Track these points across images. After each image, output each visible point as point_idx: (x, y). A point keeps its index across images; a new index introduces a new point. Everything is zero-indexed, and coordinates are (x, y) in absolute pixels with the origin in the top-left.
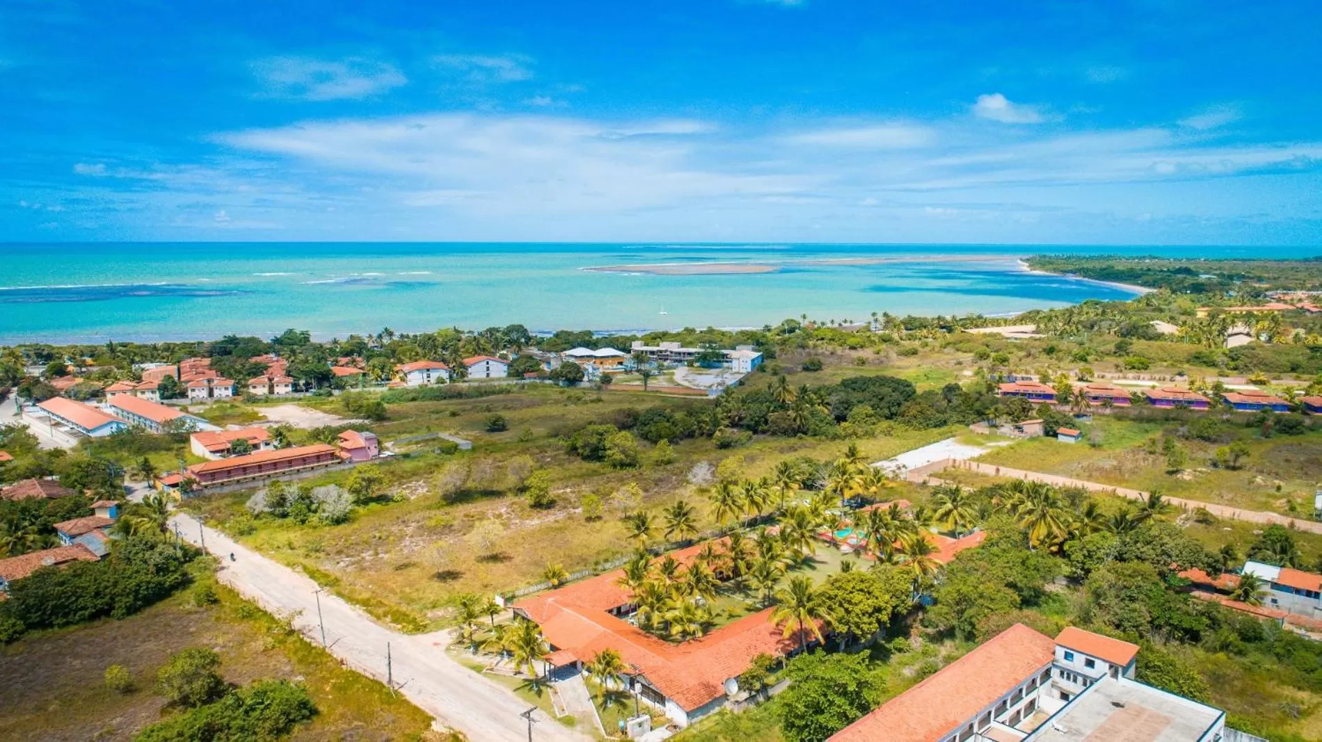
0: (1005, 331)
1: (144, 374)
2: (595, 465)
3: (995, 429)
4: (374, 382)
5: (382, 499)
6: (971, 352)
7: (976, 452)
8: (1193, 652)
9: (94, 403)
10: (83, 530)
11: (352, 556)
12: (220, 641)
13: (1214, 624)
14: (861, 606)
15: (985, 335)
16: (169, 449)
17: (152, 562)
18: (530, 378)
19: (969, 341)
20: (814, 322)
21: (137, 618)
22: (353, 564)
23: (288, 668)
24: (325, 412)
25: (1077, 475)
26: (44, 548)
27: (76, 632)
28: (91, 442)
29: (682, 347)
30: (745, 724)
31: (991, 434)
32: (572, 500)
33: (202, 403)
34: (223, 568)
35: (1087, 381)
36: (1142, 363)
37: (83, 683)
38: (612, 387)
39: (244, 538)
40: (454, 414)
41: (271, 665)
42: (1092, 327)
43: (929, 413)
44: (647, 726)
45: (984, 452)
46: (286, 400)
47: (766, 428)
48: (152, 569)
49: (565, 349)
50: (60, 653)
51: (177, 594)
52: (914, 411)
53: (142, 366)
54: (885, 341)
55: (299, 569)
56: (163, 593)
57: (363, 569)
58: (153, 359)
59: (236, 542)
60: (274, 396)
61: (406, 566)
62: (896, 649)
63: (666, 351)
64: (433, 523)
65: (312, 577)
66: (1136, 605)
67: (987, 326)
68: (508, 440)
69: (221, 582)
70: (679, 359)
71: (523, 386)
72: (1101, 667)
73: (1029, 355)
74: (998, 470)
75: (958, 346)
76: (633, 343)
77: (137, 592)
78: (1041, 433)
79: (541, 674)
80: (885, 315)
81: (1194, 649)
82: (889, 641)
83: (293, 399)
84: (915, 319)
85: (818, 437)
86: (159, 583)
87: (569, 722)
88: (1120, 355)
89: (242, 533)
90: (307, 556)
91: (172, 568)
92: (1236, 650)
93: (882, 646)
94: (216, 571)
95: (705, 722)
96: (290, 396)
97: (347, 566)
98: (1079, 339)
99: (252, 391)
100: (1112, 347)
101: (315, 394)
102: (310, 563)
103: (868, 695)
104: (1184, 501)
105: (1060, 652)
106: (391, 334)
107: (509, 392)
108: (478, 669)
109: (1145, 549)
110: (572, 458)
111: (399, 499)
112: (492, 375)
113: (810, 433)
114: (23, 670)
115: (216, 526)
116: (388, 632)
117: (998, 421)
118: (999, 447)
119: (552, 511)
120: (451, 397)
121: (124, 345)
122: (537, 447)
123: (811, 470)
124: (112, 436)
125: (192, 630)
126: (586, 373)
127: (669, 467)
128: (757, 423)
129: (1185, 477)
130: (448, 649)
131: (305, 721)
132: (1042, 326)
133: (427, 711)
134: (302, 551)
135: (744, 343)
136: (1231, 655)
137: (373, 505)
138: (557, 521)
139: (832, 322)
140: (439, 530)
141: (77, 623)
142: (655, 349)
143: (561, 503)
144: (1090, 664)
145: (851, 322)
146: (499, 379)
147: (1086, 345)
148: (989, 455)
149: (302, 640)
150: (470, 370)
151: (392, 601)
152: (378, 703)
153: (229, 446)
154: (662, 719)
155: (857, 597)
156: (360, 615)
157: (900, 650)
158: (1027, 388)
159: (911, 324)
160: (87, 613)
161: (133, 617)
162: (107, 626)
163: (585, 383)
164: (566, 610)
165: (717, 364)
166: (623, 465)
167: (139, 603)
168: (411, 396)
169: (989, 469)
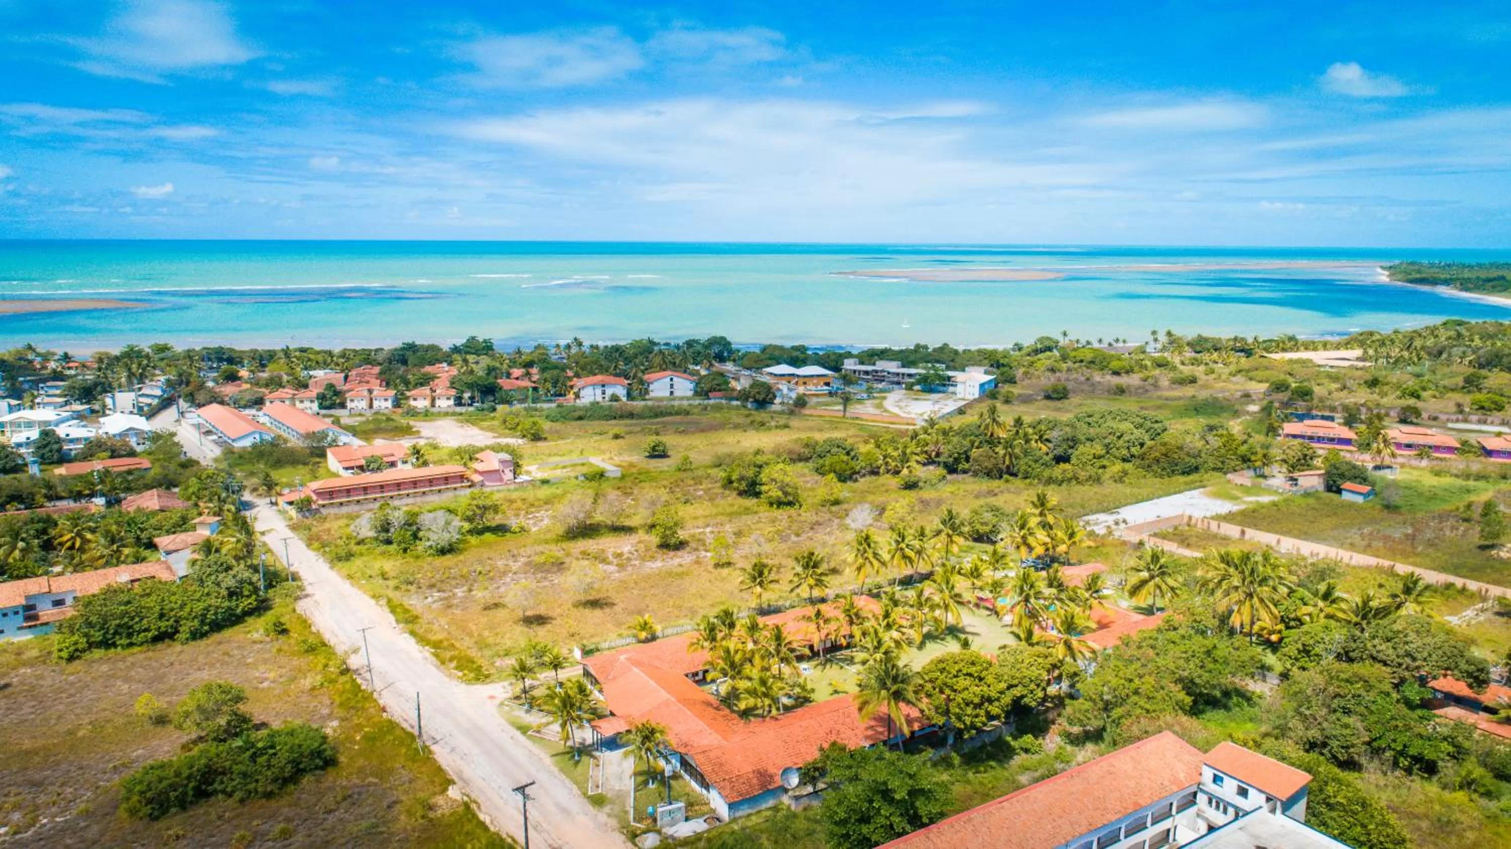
0: (1319, 357)
1: (311, 382)
2: (750, 502)
3: (1261, 480)
4: (544, 398)
5: (501, 529)
6: (1267, 381)
7: (1225, 507)
8: (1423, 788)
9: (253, 412)
10: (181, 546)
11: (443, 591)
12: (272, 675)
13: (1458, 754)
14: (965, 695)
15: (1291, 361)
16: (305, 464)
17: (224, 585)
18: (715, 398)
19: (1267, 368)
20: (1078, 341)
21: (202, 643)
22: (441, 600)
23: (325, 711)
24: (482, 429)
25: (1352, 544)
26: (134, 563)
27: (137, 655)
28: (233, 453)
29: (903, 366)
30: (800, 825)
31: (1254, 485)
32: (708, 541)
33: (360, 415)
34: (307, 596)
35: (1411, 423)
36: (1495, 403)
37: (123, 710)
38: (806, 411)
39: (340, 564)
40: (617, 437)
41: (312, 705)
42: (1440, 353)
43: (1176, 456)
44: (680, 815)
45: (1235, 508)
46: (446, 414)
47: (967, 466)
48: (224, 592)
49: (768, 366)
50: (113, 676)
51: (250, 620)
52: (1158, 454)
53: (311, 373)
54: (1159, 366)
55: (383, 602)
56: (233, 619)
57: (450, 607)
58: (325, 365)
59: (332, 568)
60: (434, 410)
61: (496, 605)
62: (1022, 749)
63: (883, 371)
64: (542, 559)
65: (393, 611)
66: (1351, 720)
67: (1298, 350)
68: (666, 469)
69: (298, 611)
70: (897, 381)
71: (705, 408)
72: (1255, 798)
73: (1344, 387)
74: (1243, 532)
75: (1251, 374)
76: (846, 361)
77: (204, 616)
78: (1321, 488)
79: (589, 741)
80: (1169, 334)
81: (1426, 784)
82: (1015, 738)
83: (454, 414)
84: (1206, 340)
85: (1028, 481)
86: (230, 608)
87: (598, 801)
88: (1469, 392)
89: (340, 559)
90: (397, 588)
91: (246, 593)
92: (1482, 790)
93: (1007, 744)
94: (298, 598)
95: (754, 818)
96: (451, 410)
97: (435, 602)
98: (1417, 369)
99: (412, 403)
100: (1460, 381)
101: (477, 409)
102: (396, 596)
103: (923, 808)
104: (1484, 586)
105: (1208, 774)
106: (580, 344)
107: (687, 413)
108: (523, 729)
109: (1383, 647)
110: (727, 492)
111: (517, 530)
112: (677, 393)
113: (1020, 476)
114: (73, 691)
115: (318, 550)
116: (447, 679)
117: (1266, 471)
118: (1257, 502)
119: (679, 553)
120: (622, 417)
121: (303, 350)
122: (693, 479)
123: (995, 520)
124: (254, 446)
125: (250, 660)
126: (778, 394)
127: (834, 509)
128: (957, 460)
129: (1502, 554)
130: (502, 704)
131: (318, 772)
132: (1371, 352)
133: (451, 773)
134: (392, 583)
135: (979, 364)
136: (1475, 796)
137: (488, 536)
138: (681, 565)
139: (1100, 341)
140: (546, 567)
141: (142, 644)
142: (870, 368)
143: (693, 545)
144: (1243, 792)
145: (1124, 342)
146: (682, 398)
147: (1426, 378)
148: (1243, 513)
149: (354, 681)
150: (651, 387)
151: (466, 645)
152: (402, 760)
153: (363, 462)
154: (705, 808)
155: (962, 682)
156: (426, 659)
157: (1027, 751)
158: (1315, 430)
159: (1200, 345)
160: (150, 635)
161: (199, 642)
162: (169, 651)
163: (777, 406)
164: (635, 670)
165: (941, 388)
166: (780, 504)
167: (206, 628)
168: (577, 414)
169: (1232, 530)
